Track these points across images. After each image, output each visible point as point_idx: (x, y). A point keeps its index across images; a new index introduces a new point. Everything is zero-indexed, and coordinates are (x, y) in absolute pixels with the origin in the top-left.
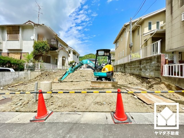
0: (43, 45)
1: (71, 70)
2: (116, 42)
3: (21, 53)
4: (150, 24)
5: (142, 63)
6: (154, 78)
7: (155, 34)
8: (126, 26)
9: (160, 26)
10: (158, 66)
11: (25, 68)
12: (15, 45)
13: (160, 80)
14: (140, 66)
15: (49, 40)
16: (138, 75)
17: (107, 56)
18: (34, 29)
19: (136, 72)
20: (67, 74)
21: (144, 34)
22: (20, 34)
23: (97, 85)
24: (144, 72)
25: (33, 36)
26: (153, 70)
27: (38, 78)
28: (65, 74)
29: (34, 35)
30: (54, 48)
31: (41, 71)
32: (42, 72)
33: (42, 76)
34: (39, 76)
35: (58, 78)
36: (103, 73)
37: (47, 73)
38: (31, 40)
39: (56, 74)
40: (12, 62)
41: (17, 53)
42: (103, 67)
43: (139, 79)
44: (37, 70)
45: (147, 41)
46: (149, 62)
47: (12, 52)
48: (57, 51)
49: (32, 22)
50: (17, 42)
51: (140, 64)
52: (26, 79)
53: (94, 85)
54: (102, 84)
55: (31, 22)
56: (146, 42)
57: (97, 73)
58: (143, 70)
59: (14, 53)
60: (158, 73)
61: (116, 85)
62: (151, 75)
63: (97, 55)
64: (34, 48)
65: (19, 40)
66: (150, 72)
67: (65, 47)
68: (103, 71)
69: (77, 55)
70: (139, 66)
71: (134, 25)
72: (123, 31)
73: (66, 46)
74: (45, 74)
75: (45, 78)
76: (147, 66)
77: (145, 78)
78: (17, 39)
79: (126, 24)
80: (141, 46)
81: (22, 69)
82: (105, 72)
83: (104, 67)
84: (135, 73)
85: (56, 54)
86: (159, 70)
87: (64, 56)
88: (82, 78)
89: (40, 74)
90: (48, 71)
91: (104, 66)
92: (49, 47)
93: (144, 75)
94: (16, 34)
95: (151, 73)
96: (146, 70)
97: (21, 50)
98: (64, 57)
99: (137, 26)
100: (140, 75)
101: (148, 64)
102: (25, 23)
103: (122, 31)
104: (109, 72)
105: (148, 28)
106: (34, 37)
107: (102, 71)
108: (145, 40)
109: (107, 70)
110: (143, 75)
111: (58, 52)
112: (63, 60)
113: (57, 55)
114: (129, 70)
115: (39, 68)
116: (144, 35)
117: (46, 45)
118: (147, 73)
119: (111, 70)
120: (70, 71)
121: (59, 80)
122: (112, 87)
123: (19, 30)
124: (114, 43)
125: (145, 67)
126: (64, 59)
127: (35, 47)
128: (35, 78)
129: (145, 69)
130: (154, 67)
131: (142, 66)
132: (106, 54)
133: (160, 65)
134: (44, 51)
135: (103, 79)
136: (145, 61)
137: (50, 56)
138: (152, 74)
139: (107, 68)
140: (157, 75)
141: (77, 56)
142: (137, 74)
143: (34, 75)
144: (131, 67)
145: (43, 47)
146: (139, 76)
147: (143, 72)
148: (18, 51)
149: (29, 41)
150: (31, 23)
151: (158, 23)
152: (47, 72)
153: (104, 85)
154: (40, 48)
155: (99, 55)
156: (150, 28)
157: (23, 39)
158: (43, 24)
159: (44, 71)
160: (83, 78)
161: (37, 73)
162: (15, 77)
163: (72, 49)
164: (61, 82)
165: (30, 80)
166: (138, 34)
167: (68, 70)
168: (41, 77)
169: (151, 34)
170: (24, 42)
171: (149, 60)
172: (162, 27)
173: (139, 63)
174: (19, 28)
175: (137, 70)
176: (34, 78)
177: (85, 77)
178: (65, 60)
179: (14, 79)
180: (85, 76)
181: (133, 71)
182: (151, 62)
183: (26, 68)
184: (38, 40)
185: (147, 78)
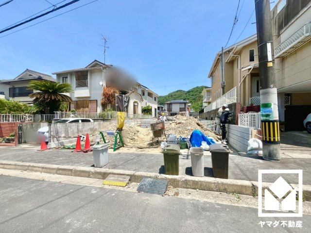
2: (212, 75)
3: (90, 100)
7: (253, 69)
8: (220, 56)
18: (103, 73)
22: (88, 79)
38: (100, 86)
48: (127, 95)
55: (97, 61)
56: (245, 79)
59: (83, 101)
67: (137, 88)
69: (154, 96)
71: (230, 56)
73: (139, 86)
79: (220, 53)
80: (239, 85)
87: (136, 101)
94: (85, 79)
97: (90, 97)
103: (217, 63)
105: (248, 59)
106: (102, 82)
108: (244, 77)
112: (134, 105)
116: (243, 70)
123: (88, 75)
124: (209, 77)
126: (136, 104)
141: (155, 98)
148: (87, 99)
157: (92, 85)
158: (112, 65)
163: (147, 89)
166: (238, 66)
169: (249, 69)
174: (87, 73)
178: (137, 106)
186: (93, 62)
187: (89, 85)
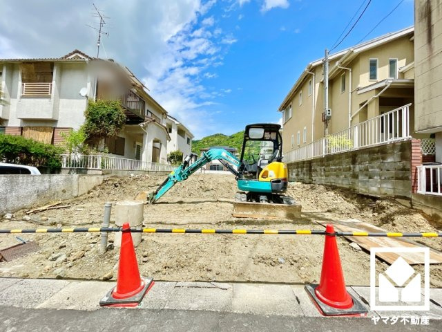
0: (110, 109)
1: (181, 173)
2: (285, 107)
3: (54, 128)
4: (373, 66)
5: (359, 160)
6: (393, 199)
7: (388, 88)
8: (314, 69)
9: (398, 70)
10: (404, 169)
11: (64, 166)
12: (39, 108)
13: (411, 203)
14: (354, 168)
15: (124, 99)
16: (349, 190)
17: (270, 140)
19: (344, 183)
20: (170, 184)
21: (358, 90)
22: (54, 82)
23: (250, 213)
24: (365, 183)
25: (86, 86)
26: (389, 178)
27: (97, 193)
28: (164, 184)
29: (89, 85)
30: (134, 119)
31: (103, 174)
32: (106, 177)
33: (106, 187)
34: (98, 188)
35: (148, 192)
36: (263, 184)
37: (118, 180)
38: (80, 97)
39: (139, 182)
40: (33, 150)
41: (45, 130)
42: (262, 167)
43: (352, 199)
44: (94, 172)
45: (367, 105)
46: (378, 159)
47: (32, 125)
48: (141, 125)
49: (83, 55)
50: (46, 101)
51: (354, 162)
52: (67, 195)
53: (240, 213)
54: (262, 210)
55: (80, 53)
56: (365, 108)
57: (247, 182)
58: (361, 177)
59: (36, 129)
60: (404, 185)
61: (296, 215)
62: (383, 191)
63: (245, 137)
64: (87, 118)
65: (49, 97)
66: (381, 183)
67: (160, 116)
68: (262, 177)
69: (186, 137)
70: (352, 166)
71: (334, 67)
72: (306, 79)
73: (163, 114)
74: (114, 183)
75: (113, 192)
76: (372, 168)
77: (368, 197)
78: (44, 94)
79: (314, 65)
80: (350, 119)
81: (56, 170)
82: (268, 179)
83: (265, 168)
84: (338, 185)
85: (139, 132)
86: (407, 178)
87: (158, 138)
88: (205, 194)
89: (101, 183)
90: (120, 174)
91: (264, 164)
92: (124, 115)
93: (364, 190)
94: (44, 82)
95: (384, 185)
96: (370, 178)
97: (55, 121)
98: (158, 141)
99: (340, 69)
100: (354, 190)
101: (376, 164)
102: (66, 56)
104: (278, 181)
105: (368, 74)
106: (87, 90)
107: (261, 179)
108: (361, 105)
109: (273, 175)
110: (361, 189)
111: (144, 128)
112: (154, 147)
113: (142, 135)
114: (321, 176)
115: (99, 167)
116: (359, 92)
117: (116, 110)
118: (372, 186)
119: (282, 176)
120: (177, 177)
121: (148, 198)
122: (287, 220)
123: (52, 73)
124: (280, 110)
125: (367, 170)
126: (157, 145)
127: (91, 114)
128: (89, 193)
129: (366, 175)
130: (394, 172)
131: (358, 168)
132: (267, 135)
133: (408, 166)
134: (111, 124)
135: (262, 197)
136: (366, 156)
137: (124, 139)
138: (388, 188)
139: (272, 169)
140: (400, 190)
141: (188, 139)
142: (345, 186)
143: (86, 183)
144: (327, 169)
145: (109, 115)
146: (349, 193)
147: (361, 181)
148: (48, 124)
149: (75, 100)
150: (81, 56)
151: (392, 63)
152: (117, 177)
153: (266, 214)
154: (101, 118)
155: (250, 139)
156: (373, 76)
157: (61, 95)
158: (112, 60)
159: (110, 176)
160: (208, 193)
161: (93, 178)
162: (41, 188)
163: (176, 122)
164: (154, 203)
165: (77, 196)
166: (344, 88)
167: (172, 175)
168: (103, 189)
169: (379, 90)
170: (63, 101)
171: (377, 153)
172: (402, 74)
173: (350, 160)
174: (52, 69)
175: (345, 177)
176: (86, 191)
177: (213, 192)
178: (160, 149)
179: (40, 194)
180: (212, 189)
181: (332, 179)
182: (383, 159)
183: (67, 166)
184: (97, 98)
185: (375, 199)
186: (70, 54)
187: (53, 95)
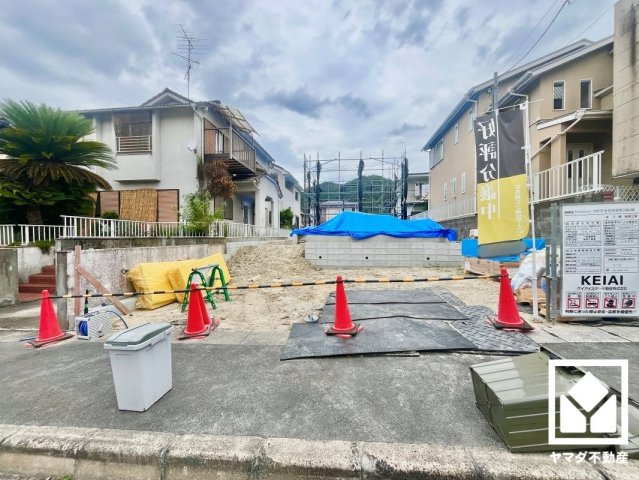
2: (434, 144)
3: (158, 191)
8: (476, 96)
12: (139, 167)
18: (196, 119)
21: (538, 123)
22: (153, 135)
29: (196, 135)
38: (185, 151)
48: (253, 180)
49: (176, 95)
50: (147, 157)
55: (171, 92)
65: (150, 153)
67: (266, 166)
69: (295, 190)
71: (506, 92)
73: (269, 163)
78: (144, 150)
79: (476, 90)
85: (251, 189)
87: (270, 195)
97: (157, 182)
98: (269, 199)
99: (512, 96)
102: (154, 98)
111: (257, 183)
116: (539, 127)
123: (151, 123)
137: (232, 199)
148: (150, 186)
149: (178, 156)
150: (173, 96)
158: (218, 102)
163: (284, 173)
169: (566, 124)
170: (165, 158)
184: (205, 151)
186: (160, 95)
187: (154, 150)
